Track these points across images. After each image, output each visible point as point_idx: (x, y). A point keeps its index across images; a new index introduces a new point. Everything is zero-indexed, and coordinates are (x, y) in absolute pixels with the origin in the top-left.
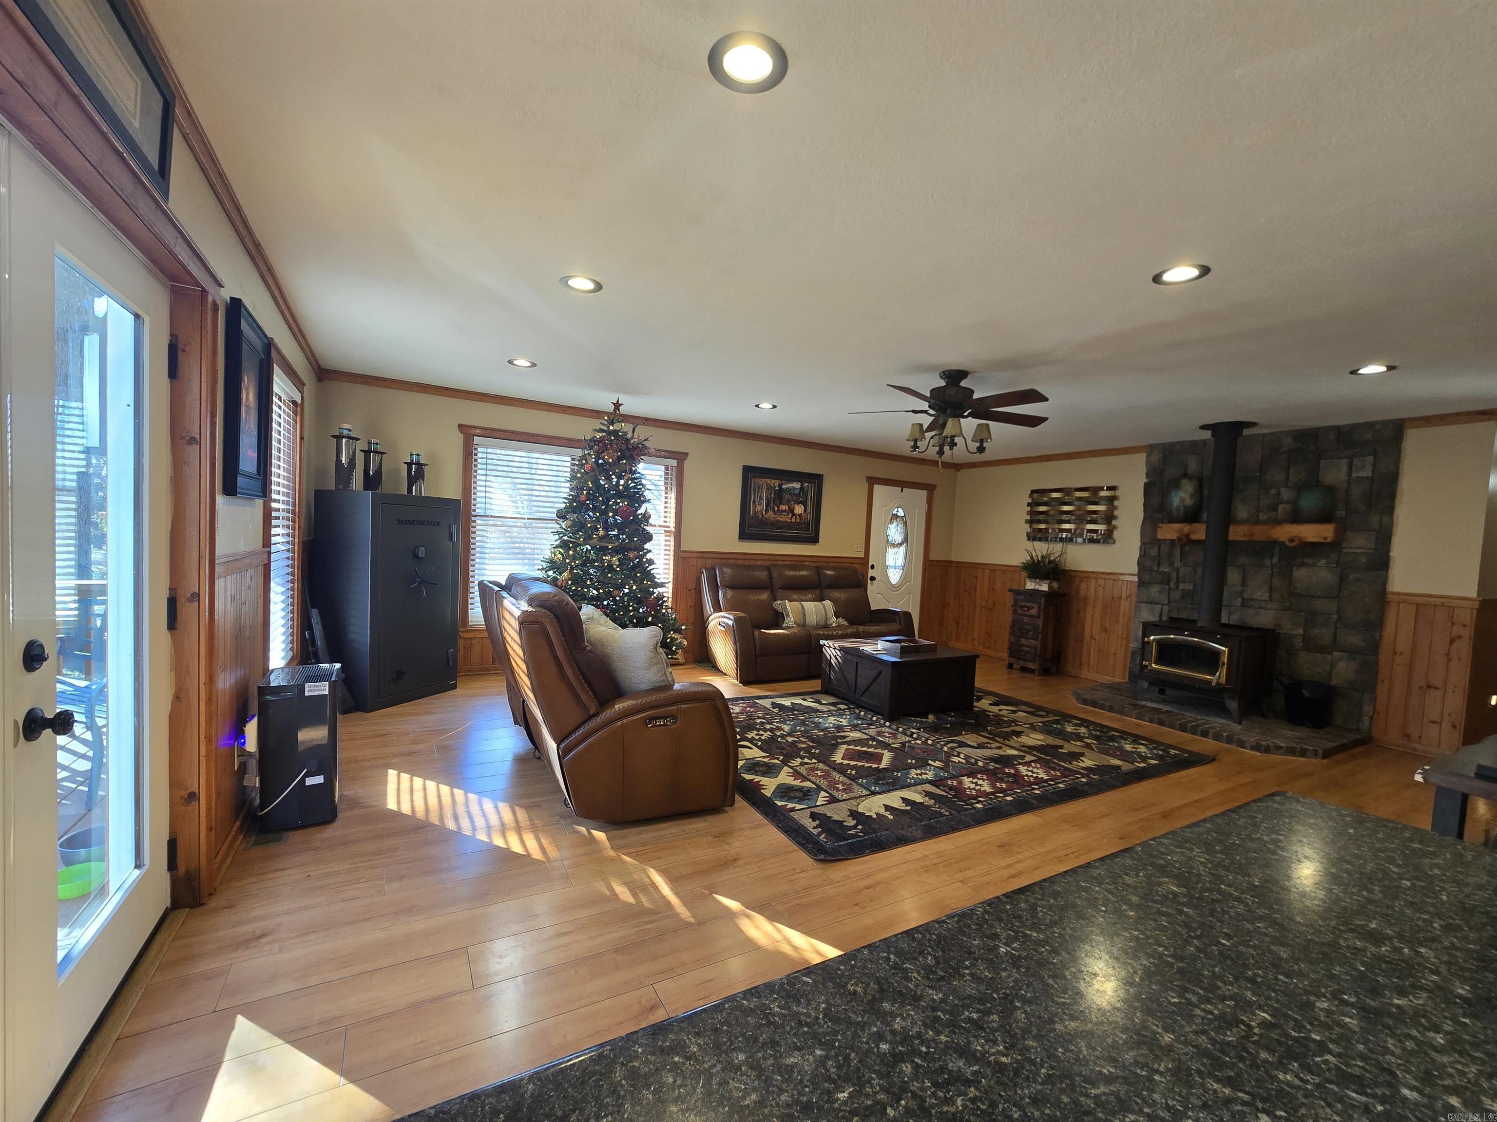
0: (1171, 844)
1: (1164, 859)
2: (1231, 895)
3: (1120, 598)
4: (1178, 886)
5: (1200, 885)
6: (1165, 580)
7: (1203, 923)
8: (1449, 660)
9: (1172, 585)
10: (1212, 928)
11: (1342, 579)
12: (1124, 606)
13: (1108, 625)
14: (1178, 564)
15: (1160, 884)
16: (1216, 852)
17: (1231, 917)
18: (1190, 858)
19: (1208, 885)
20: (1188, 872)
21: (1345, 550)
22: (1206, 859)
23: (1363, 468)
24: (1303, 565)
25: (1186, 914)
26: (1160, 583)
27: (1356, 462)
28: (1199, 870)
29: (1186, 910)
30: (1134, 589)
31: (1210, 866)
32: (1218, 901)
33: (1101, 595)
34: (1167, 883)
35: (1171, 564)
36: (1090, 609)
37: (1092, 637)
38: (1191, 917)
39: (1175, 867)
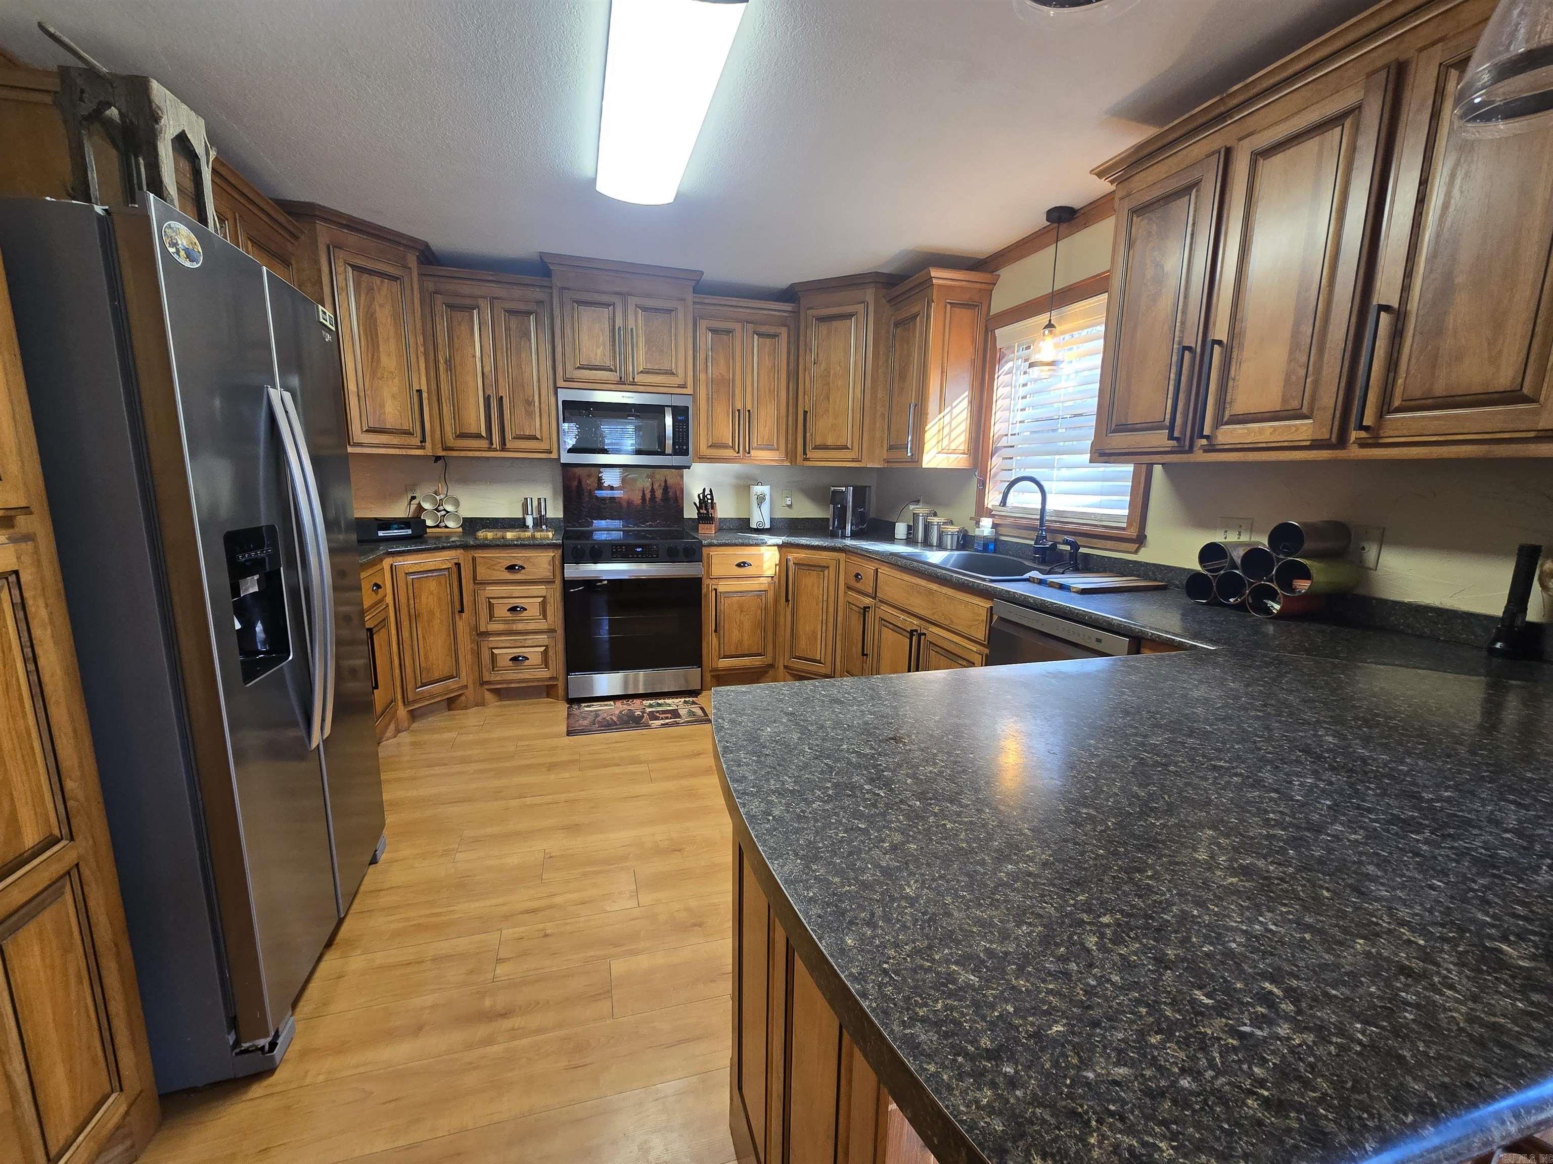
0: (1518, 1037)
1: (1532, 1003)
2: (1412, 930)
4: (1501, 951)
5: (1461, 949)
7: (1463, 902)
10: (1452, 897)
15: (1533, 957)
16: (1417, 1006)
17: (1421, 905)
18: (1475, 998)
19: (1446, 947)
20: (1481, 971)
22: (1442, 994)
25: (1487, 914)
28: (1460, 973)
29: (1488, 919)
31: (1436, 979)
32: (1434, 924)
34: (1520, 957)
38: (1480, 910)
39: (1506, 983)
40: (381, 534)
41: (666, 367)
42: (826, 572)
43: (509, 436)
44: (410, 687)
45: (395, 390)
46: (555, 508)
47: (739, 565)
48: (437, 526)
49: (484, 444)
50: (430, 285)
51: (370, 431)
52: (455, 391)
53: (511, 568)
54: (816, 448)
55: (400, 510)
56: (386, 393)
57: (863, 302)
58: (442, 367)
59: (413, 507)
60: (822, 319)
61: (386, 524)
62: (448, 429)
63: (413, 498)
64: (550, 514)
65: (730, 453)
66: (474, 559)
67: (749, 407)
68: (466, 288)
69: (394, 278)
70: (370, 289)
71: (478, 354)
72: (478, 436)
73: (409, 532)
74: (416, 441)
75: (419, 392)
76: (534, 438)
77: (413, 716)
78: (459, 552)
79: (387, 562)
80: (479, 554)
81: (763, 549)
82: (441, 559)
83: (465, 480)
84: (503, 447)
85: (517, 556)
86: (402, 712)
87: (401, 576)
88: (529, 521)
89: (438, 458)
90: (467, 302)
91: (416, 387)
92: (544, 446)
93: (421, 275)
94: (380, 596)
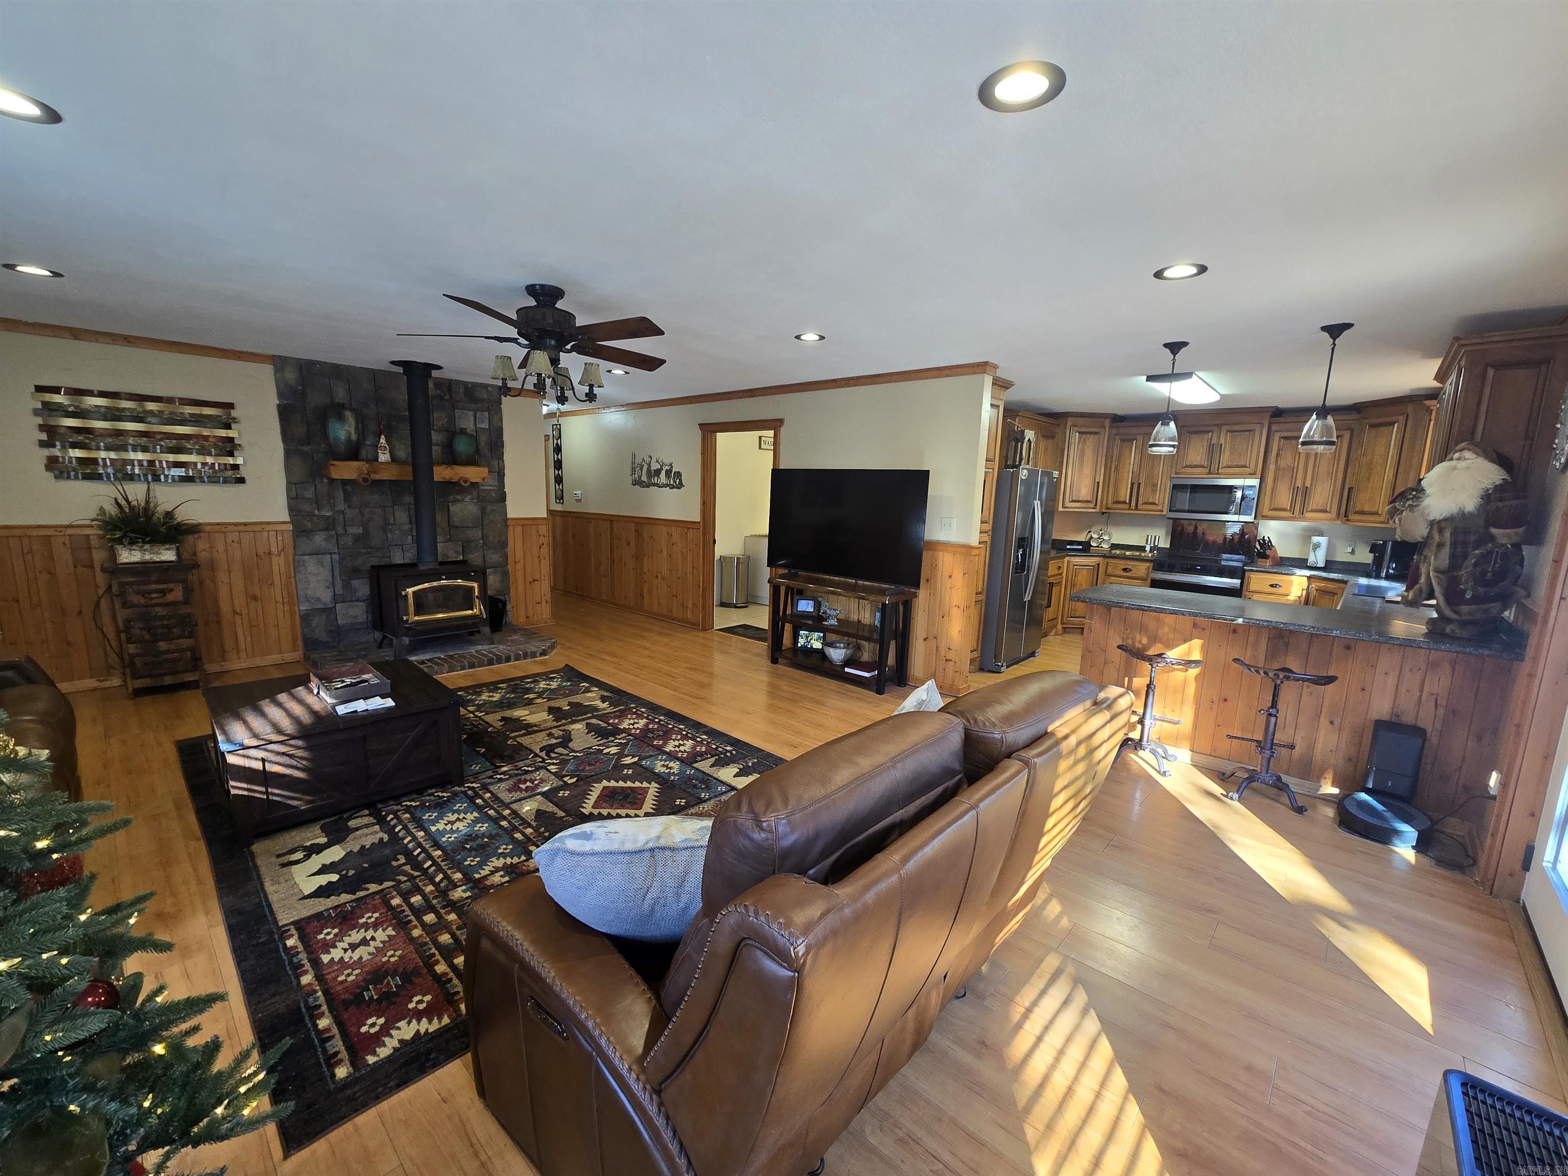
3: (270, 553)
6: (329, 525)
8: (540, 561)
9: (340, 529)
11: (483, 511)
12: (279, 563)
13: (258, 592)
14: (341, 506)
21: (481, 488)
23: (482, 421)
24: (456, 501)
26: (326, 530)
27: (478, 414)
30: (289, 540)
33: (238, 553)
35: (332, 506)
36: (222, 577)
37: (235, 612)
40: (1068, 547)
41: (1242, 463)
42: (1336, 597)
43: (1140, 502)
44: (1065, 617)
45: (1087, 483)
46: (1165, 542)
47: (1272, 586)
48: (1098, 547)
49: (1127, 506)
50: (1114, 431)
51: (1073, 501)
52: (1117, 480)
53: (1125, 570)
54: (1357, 513)
55: (1082, 538)
56: (1083, 485)
57: (1403, 414)
58: (1113, 469)
59: (1089, 536)
60: (1372, 426)
61: (1072, 543)
62: (1110, 499)
63: (1090, 532)
64: (1161, 545)
65: (1288, 514)
66: (1107, 563)
67: (1308, 484)
68: (1133, 431)
69: (1095, 433)
70: (1085, 440)
71: (1132, 463)
72: (1124, 502)
73: (1081, 547)
74: (1092, 505)
75: (1098, 483)
76: (1154, 503)
77: (1065, 630)
78: (1102, 558)
79: (1067, 559)
80: (1110, 560)
81: (1293, 578)
82: (1092, 561)
83: (1117, 524)
84: (1136, 508)
85: (1129, 564)
86: (1059, 626)
87: (1071, 566)
88: (1148, 548)
89: (1103, 513)
90: (1130, 437)
91: (1097, 481)
92: (1159, 508)
93: (1110, 427)
94: (1060, 572)
